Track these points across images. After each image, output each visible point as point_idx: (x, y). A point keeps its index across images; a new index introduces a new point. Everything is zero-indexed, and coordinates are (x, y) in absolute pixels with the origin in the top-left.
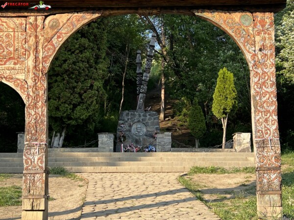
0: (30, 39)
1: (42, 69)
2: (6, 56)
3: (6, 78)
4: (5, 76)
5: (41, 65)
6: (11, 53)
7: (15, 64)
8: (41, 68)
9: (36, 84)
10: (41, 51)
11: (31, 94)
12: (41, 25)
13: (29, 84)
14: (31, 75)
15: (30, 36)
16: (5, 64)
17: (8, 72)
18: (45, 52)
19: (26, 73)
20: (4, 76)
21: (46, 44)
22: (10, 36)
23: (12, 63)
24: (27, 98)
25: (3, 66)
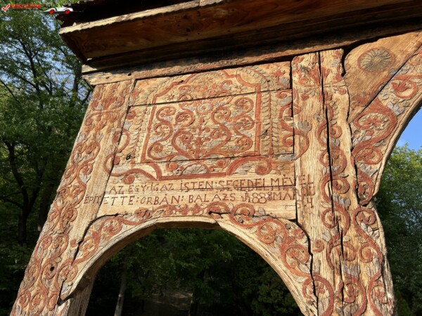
0: (304, 105)
1: (357, 184)
2: (234, 152)
3: (232, 214)
4: (231, 207)
5: (350, 171)
6: (249, 143)
7: (261, 171)
8: (351, 181)
9: (341, 235)
10: (346, 131)
11: (326, 273)
12: (334, 70)
13: (313, 235)
14: (319, 204)
15: (305, 98)
16: (230, 172)
17: (239, 195)
18: (357, 131)
19: (299, 198)
20: (226, 207)
21: (359, 110)
22: (249, 104)
23: (253, 169)
24: (309, 289)
25: (225, 179)
